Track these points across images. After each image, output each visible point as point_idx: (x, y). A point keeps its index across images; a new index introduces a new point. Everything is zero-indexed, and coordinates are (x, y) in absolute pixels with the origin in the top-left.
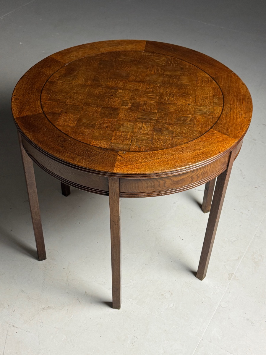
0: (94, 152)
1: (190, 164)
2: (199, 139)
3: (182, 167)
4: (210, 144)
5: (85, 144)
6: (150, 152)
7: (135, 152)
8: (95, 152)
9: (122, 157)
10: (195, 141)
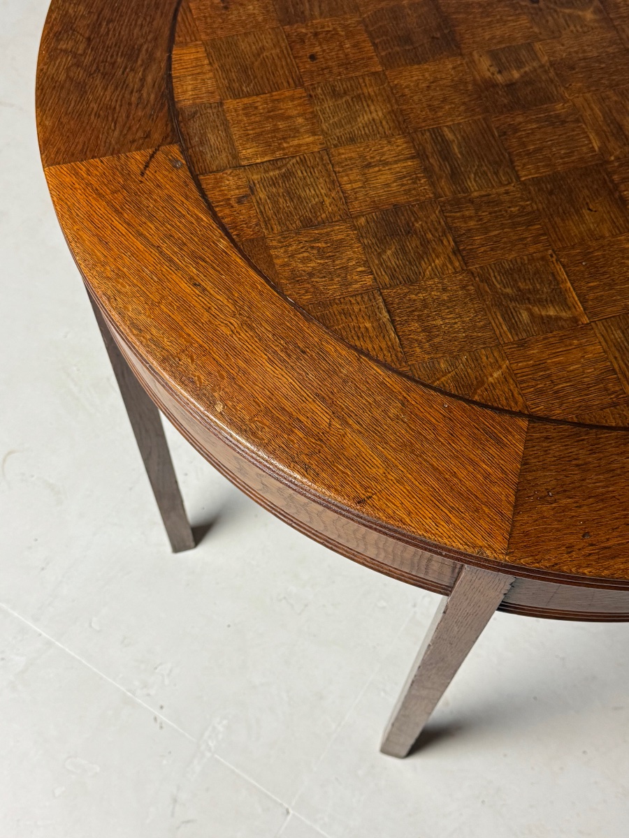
0: (131, 75)
1: (219, 408)
2: (416, 395)
3: (182, 383)
4: (406, 446)
5: (167, 32)
6: (223, 244)
7: (204, 195)
8: (133, 79)
9: (147, 166)
10: (391, 380)
